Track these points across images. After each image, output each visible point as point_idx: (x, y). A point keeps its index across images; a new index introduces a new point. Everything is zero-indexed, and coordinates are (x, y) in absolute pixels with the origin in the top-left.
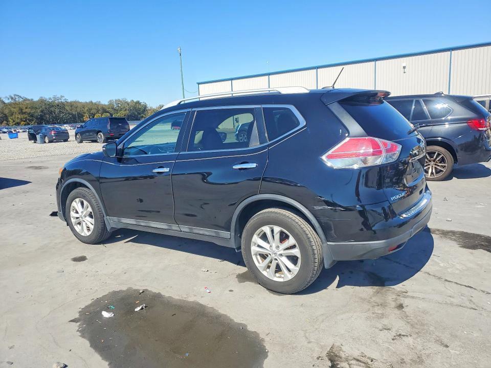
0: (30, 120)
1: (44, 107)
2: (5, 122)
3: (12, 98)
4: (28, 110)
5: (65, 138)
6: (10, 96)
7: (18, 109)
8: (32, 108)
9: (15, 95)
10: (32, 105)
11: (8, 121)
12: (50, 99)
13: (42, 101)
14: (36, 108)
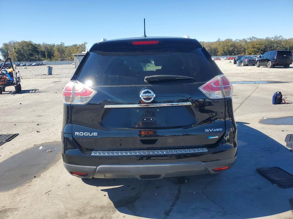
0: (257, 52)
1: (267, 43)
2: (244, 53)
3: (250, 39)
4: (257, 46)
5: (254, 64)
6: (250, 38)
7: (252, 45)
8: (260, 44)
9: (253, 37)
10: (260, 42)
11: (245, 52)
12: (272, 38)
13: (267, 40)
14: (262, 44)
